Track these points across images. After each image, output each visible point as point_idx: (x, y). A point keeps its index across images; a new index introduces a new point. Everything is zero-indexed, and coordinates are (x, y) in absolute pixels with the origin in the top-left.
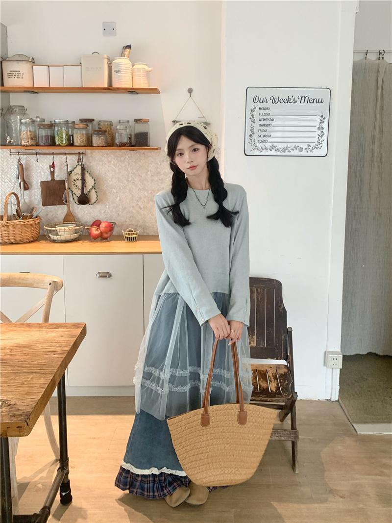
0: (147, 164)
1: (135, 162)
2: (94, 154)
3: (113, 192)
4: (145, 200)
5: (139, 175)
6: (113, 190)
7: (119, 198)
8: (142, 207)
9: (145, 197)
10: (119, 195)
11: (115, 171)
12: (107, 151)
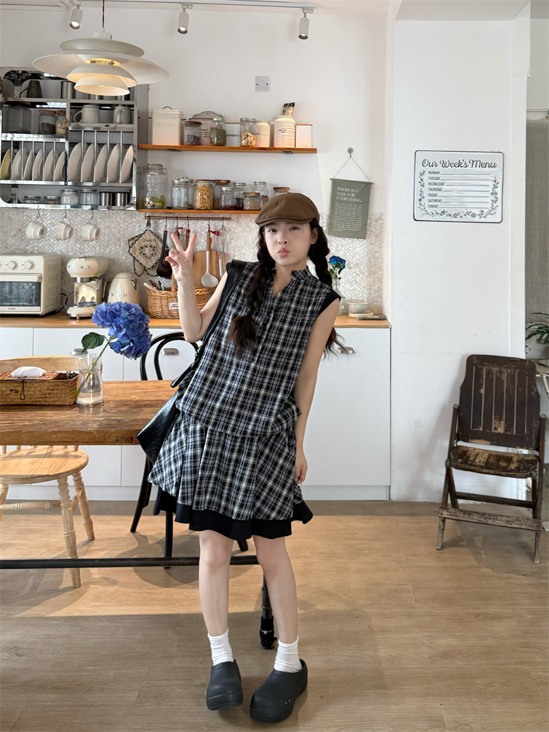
2: (241, 219)
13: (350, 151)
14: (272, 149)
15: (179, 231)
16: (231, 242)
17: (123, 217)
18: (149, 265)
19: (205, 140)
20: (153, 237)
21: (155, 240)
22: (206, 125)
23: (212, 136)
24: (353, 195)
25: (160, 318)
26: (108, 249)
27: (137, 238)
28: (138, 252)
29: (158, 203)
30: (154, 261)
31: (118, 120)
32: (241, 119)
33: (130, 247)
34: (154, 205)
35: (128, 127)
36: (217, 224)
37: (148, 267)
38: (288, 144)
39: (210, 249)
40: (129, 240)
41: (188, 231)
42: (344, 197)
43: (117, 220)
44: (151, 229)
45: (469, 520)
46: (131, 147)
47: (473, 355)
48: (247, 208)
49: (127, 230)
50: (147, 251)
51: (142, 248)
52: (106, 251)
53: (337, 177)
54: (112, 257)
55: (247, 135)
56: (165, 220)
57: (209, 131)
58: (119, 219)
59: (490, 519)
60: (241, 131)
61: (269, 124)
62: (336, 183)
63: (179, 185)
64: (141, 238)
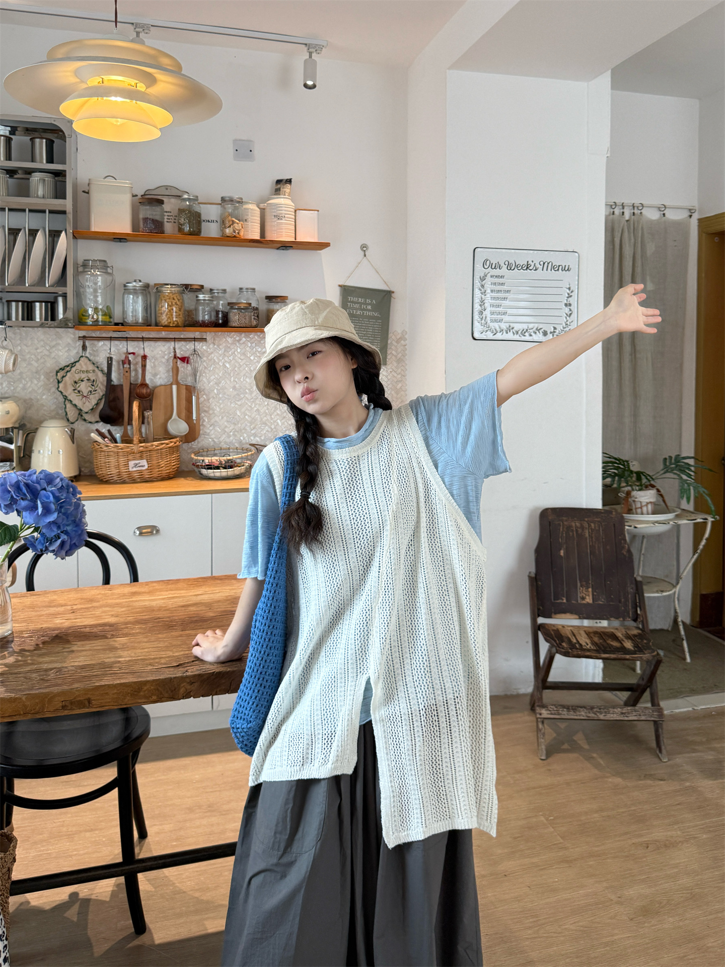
13: (365, 248)
14: (262, 242)
15: (131, 357)
16: (205, 372)
17: (42, 337)
18: (87, 406)
19: (169, 227)
20: (91, 367)
21: (94, 371)
22: (170, 205)
23: (182, 221)
24: (369, 307)
25: (115, 483)
27: (68, 369)
28: (71, 389)
29: (104, 317)
30: (94, 402)
31: (40, 193)
32: (223, 199)
33: (59, 382)
34: (97, 321)
35: (57, 204)
37: (85, 409)
38: (286, 236)
39: (178, 383)
40: (57, 372)
41: (144, 357)
42: (357, 309)
43: (33, 342)
44: (87, 355)
45: (576, 717)
46: (63, 234)
47: (547, 510)
48: (234, 325)
49: (49, 357)
50: (84, 387)
51: (76, 382)
52: (19, 389)
53: (348, 283)
55: (233, 222)
56: (107, 343)
57: (176, 212)
58: (36, 341)
59: (601, 713)
60: (222, 214)
61: (258, 207)
62: (347, 292)
63: (135, 292)
64: (73, 369)
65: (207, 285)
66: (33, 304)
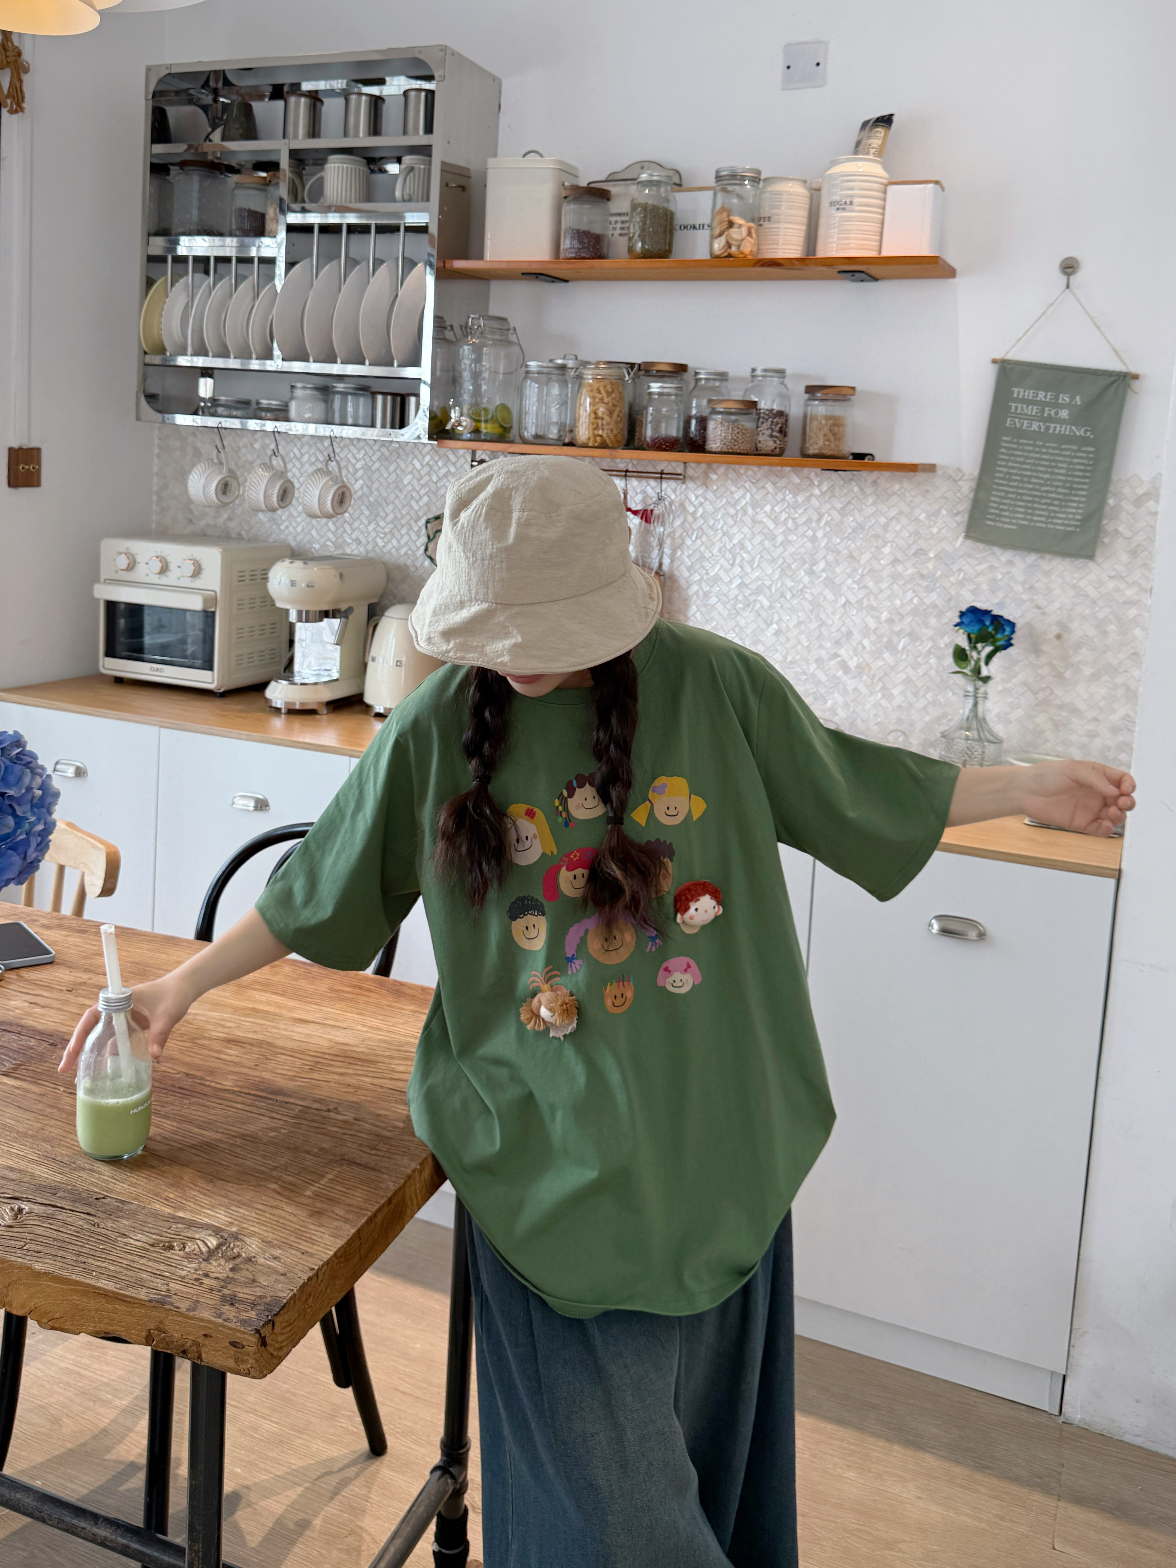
0: (883, 520)
1: (843, 512)
2: (714, 477)
3: (758, 606)
4: (866, 642)
5: (851, 556)
6: (761, 598)
7: (775, 626)
8: (853, 663)
9: (866, 632)
10: (776, 618)
11: (773, 538)
12: (756, 469)
13: (1069, 267)
16: (683, 543)
24: (1063, 414)
26: (394, 542)
29: (489, 425)
32: (719, 174)
33: (429, 540)
36: (649, 490)
38: (859, 247)
40: (428, 522)
42: (1032, 419)
43: (415, 468)
48: (717, 447)
49: (435, 494)
52: (390, 546)
53: (1012, 356)
54: (402, 561)
55: (731, 223)
58: (418, 466)
61: (807, 186)
62: (1009, 375)
63: (545, 376)
65: (691, 364)
66: (407, 398)
